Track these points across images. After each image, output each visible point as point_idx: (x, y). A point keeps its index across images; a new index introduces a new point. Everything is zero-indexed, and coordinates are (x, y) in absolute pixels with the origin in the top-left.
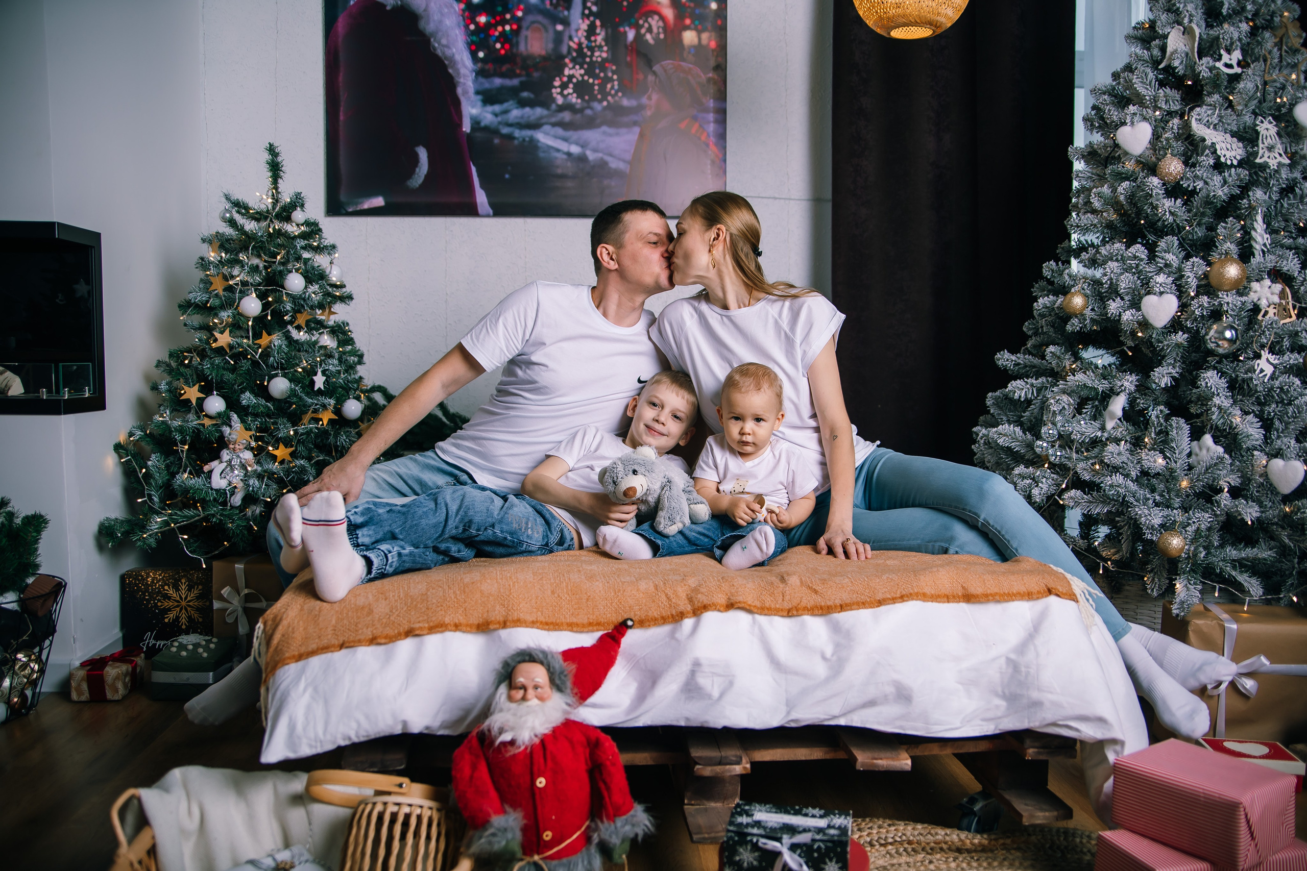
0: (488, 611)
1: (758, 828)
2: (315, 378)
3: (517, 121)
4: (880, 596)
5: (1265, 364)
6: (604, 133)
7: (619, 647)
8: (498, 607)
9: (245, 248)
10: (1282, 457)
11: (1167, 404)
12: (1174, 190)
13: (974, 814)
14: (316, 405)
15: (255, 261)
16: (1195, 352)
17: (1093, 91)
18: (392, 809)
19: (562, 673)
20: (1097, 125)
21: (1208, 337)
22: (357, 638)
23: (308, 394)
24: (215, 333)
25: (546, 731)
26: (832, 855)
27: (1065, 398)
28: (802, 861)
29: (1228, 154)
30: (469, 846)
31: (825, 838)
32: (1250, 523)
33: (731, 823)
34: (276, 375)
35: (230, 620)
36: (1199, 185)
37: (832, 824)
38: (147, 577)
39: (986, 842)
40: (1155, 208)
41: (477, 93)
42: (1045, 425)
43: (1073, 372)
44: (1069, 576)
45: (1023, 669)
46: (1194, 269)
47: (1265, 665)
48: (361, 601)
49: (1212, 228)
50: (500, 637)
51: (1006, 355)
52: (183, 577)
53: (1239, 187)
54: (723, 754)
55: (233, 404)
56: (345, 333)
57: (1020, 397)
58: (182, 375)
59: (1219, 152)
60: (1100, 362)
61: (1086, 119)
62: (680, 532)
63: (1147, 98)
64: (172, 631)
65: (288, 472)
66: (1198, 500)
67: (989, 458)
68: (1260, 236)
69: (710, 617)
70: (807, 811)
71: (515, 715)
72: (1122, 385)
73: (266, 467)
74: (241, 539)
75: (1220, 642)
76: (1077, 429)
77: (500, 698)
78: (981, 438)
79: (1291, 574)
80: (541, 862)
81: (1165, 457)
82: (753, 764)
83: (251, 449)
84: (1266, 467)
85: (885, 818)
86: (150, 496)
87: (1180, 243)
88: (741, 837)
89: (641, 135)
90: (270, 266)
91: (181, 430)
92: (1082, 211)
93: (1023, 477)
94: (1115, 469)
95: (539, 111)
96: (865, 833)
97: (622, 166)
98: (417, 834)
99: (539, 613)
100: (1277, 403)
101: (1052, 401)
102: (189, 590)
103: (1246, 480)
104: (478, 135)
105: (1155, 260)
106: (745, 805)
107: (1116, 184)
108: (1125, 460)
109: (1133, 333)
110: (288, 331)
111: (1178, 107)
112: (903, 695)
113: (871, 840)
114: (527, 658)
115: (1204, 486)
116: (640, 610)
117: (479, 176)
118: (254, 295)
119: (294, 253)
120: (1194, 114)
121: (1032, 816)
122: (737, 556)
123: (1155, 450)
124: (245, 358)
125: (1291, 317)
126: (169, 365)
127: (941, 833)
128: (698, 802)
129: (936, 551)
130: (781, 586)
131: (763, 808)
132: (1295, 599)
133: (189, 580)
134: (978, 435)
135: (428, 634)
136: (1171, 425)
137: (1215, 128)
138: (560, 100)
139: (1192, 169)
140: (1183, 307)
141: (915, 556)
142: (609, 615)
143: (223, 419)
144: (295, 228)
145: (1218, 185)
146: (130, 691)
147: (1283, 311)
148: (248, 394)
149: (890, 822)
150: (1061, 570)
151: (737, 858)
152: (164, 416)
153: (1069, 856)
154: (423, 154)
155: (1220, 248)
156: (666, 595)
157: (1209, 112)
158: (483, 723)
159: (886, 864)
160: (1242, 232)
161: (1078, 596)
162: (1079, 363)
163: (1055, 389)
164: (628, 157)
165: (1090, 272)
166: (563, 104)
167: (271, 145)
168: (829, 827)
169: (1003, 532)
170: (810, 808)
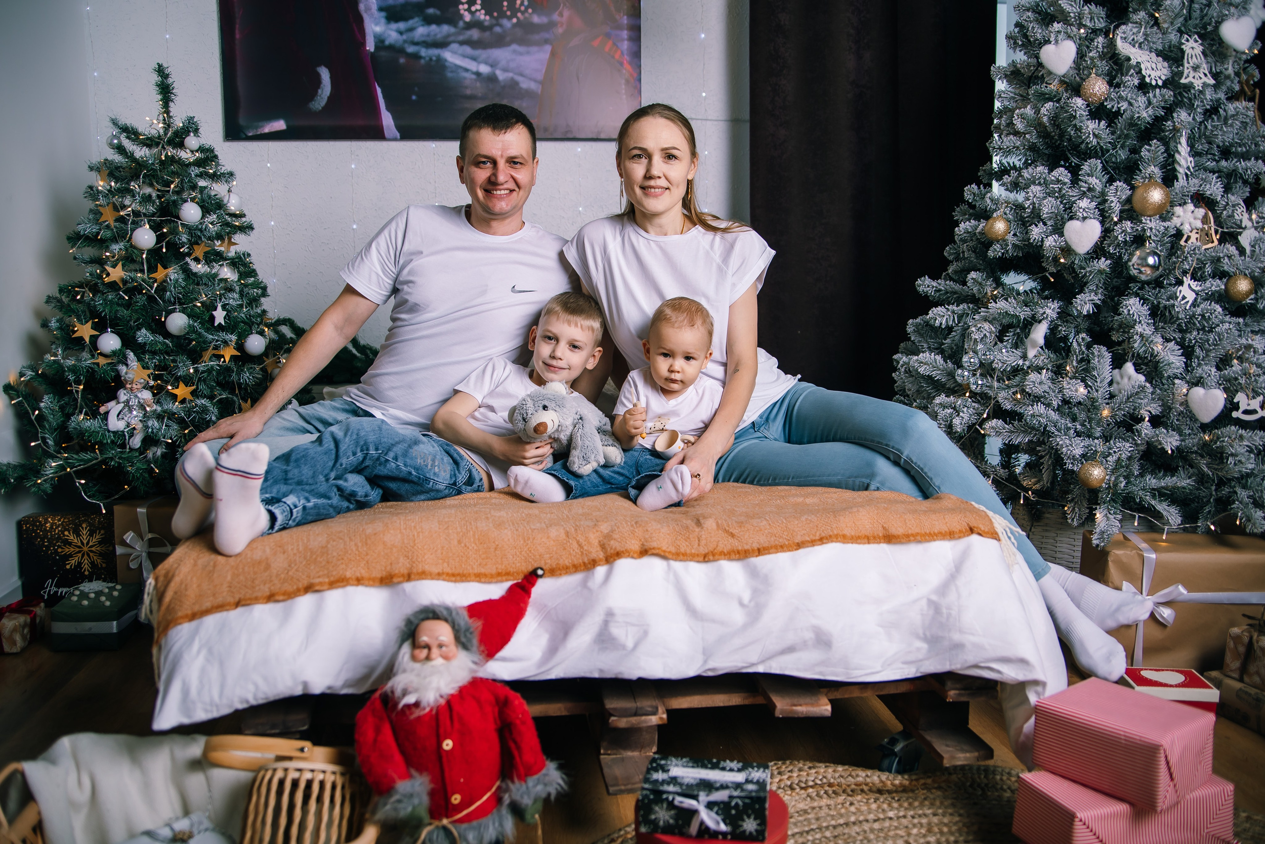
0: (391, 564)
1: (674, 785)
2: (214, 313)
3: (423, 39)
4: (798, 539)
5: (1187, 291)
6: (514, 51)
7: (529, 596)
8: (402, 560)
9: (135, 176)
10: (1203, 386)
11: (1089, 332)
12: (1098, 112)
13: (895, 754)
14: (217, 341)
15: (148, 190)
16: (1116, 277)
17: (1017, 8)
18: (293, 775)
19: (467, 630)
20: (1020, 43)
21: (1130, 264)
22: (255, 595)
23: (207, 330)
24: (107, 268)
25: (452, 692)
26: (750, 812)
27: (987, 326)
28: (719, 818)
29: (1154, 74)
30: (374, 812)
31: (743, 794)
32: (1170, 452)
33: (646, 780)
34: (173, 311)
35: (133, 565)
36: (1124, 105)
37: (750, 778)
38: (46, 523)
39: (906, 783)
40: (1078, 129)
41: (381, 9)
42: (966, 353)
43: (995, 299)
44: (990, 514)
45: (944, 611)
46: (1117, 193)
47: (1183, 594)
48: (258, 555)
49: (1135, 151)
50: (404, 591)
51: (927, 280)
52: (84, 521)
53: (1163, 108)
54: (639, 704)
55: (128, 342)
56: (246, 265)
57: (941, 324)
58: (74, 312)
59: (1144, 72)
60: (1021, 288)
61: (1009, 37)
62: (595, 471)
63: (1072, 15)
64: (75, 577)
65: (189, 412)
66: (1118, 428)
67: (911, 387)
68: (1184, 159)
69: (623, 564)
70: (725, 765)
71: (418, 675)
72: (1044, 313)
73: (166, 407)
74: (142, 482)
75: (1139, 572)
76: (998, 357)
77: (403, 657)
78: (902, 366)
79: (1209, 501)
80: (451, 827)
81: (1087, 386)
82: (670, 712)
83: (151, 388)
84: (1186, 395)
85: (805, 760)
86: (44, 440)
87: (1104, 166)
88: (657, 795)
89: (553, 54)
90: (163, 196)
91: (74, 369)
92: (1005, 132)
93: (944, 406)
94: (1037, 399)
95: (446, 29)
96: (785, 777)
97: (533, 86)
98: (320, 799)
99: (445, 565)
100: (1198, 330)
101: (973, 329)
102: (91, 535)
103: (1167, 408)
104: (383, 54)
105: (1078, 184)
106: (661, 759)
107: (1039, 105)
108: (1047, 389)
109: (1056, 260)
110: (187, 263)
111: (1103, 25)
112: (823, 641)
113: (792, 783)
114: (431, 615)
115: (1124, 415)
116: (550, 558)
117: (384, 97)
118: (147, 226)
119: (189, 181)
120: (1119, 32)
121: (953, 758)
122: (652, 497)
123: (1076, 378)
124: (140, 293)
125: (1213, 242)
126: (59, 301)
127: (862, 775)
128: (615, 751)
129: (857, 487)
130: (697, 530)
131: (680, 763)
132: (1212, 527)
133: (90, 525)
134: (898, 362)
135: (329, 589)
136: (1093, 354)
137: (1140, 47)
138: (468, 17)
139: (1117, 90)
140: (1106, 232)
141: (835, 493)
142: (518, 565)
143: (119, 357)
144: (190, 155)
145: (1143, 106)
146: (30, 643)
147: (1206, 236)
148: (144, 331)
149: (811, 765)
150: (982, 508)
151: (653, 817)
152: (57, 356)
153: (989, 793)
154: (325, 74)
155: (1143, 171)
156: (578, 542)
157: (1135, 30)
158: (386, 684)
159: (807, 807)
160: (1165, 155)
161: (1000, 535)
162: (1000, 290)
163: (976, 317)
164: (540, 76)
165: (1012, 196)
166: (471, 21)
167: (160, 66)
168: (748, 781)
169: (926, 470)
170: (728, 761)
